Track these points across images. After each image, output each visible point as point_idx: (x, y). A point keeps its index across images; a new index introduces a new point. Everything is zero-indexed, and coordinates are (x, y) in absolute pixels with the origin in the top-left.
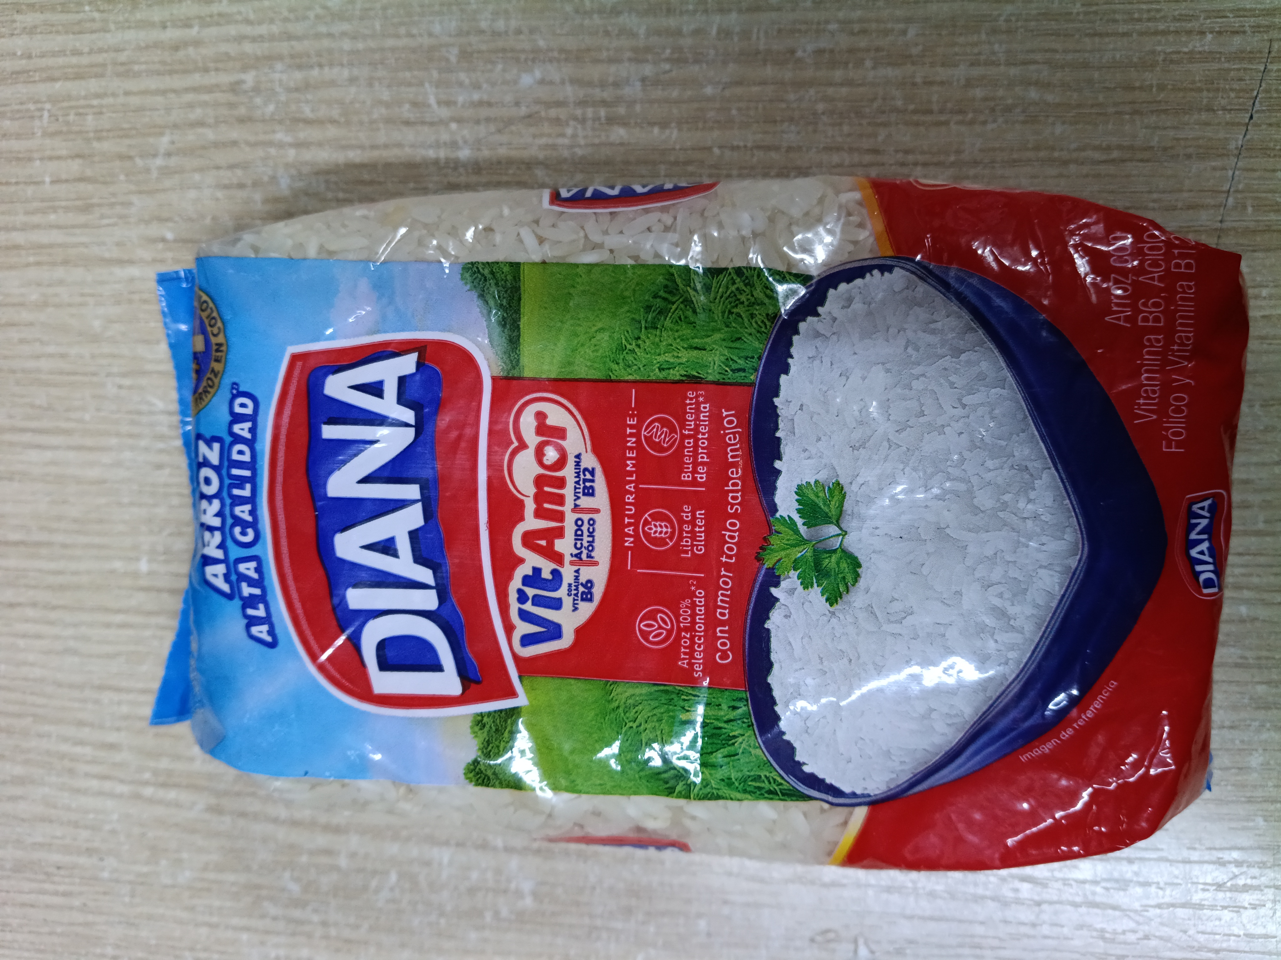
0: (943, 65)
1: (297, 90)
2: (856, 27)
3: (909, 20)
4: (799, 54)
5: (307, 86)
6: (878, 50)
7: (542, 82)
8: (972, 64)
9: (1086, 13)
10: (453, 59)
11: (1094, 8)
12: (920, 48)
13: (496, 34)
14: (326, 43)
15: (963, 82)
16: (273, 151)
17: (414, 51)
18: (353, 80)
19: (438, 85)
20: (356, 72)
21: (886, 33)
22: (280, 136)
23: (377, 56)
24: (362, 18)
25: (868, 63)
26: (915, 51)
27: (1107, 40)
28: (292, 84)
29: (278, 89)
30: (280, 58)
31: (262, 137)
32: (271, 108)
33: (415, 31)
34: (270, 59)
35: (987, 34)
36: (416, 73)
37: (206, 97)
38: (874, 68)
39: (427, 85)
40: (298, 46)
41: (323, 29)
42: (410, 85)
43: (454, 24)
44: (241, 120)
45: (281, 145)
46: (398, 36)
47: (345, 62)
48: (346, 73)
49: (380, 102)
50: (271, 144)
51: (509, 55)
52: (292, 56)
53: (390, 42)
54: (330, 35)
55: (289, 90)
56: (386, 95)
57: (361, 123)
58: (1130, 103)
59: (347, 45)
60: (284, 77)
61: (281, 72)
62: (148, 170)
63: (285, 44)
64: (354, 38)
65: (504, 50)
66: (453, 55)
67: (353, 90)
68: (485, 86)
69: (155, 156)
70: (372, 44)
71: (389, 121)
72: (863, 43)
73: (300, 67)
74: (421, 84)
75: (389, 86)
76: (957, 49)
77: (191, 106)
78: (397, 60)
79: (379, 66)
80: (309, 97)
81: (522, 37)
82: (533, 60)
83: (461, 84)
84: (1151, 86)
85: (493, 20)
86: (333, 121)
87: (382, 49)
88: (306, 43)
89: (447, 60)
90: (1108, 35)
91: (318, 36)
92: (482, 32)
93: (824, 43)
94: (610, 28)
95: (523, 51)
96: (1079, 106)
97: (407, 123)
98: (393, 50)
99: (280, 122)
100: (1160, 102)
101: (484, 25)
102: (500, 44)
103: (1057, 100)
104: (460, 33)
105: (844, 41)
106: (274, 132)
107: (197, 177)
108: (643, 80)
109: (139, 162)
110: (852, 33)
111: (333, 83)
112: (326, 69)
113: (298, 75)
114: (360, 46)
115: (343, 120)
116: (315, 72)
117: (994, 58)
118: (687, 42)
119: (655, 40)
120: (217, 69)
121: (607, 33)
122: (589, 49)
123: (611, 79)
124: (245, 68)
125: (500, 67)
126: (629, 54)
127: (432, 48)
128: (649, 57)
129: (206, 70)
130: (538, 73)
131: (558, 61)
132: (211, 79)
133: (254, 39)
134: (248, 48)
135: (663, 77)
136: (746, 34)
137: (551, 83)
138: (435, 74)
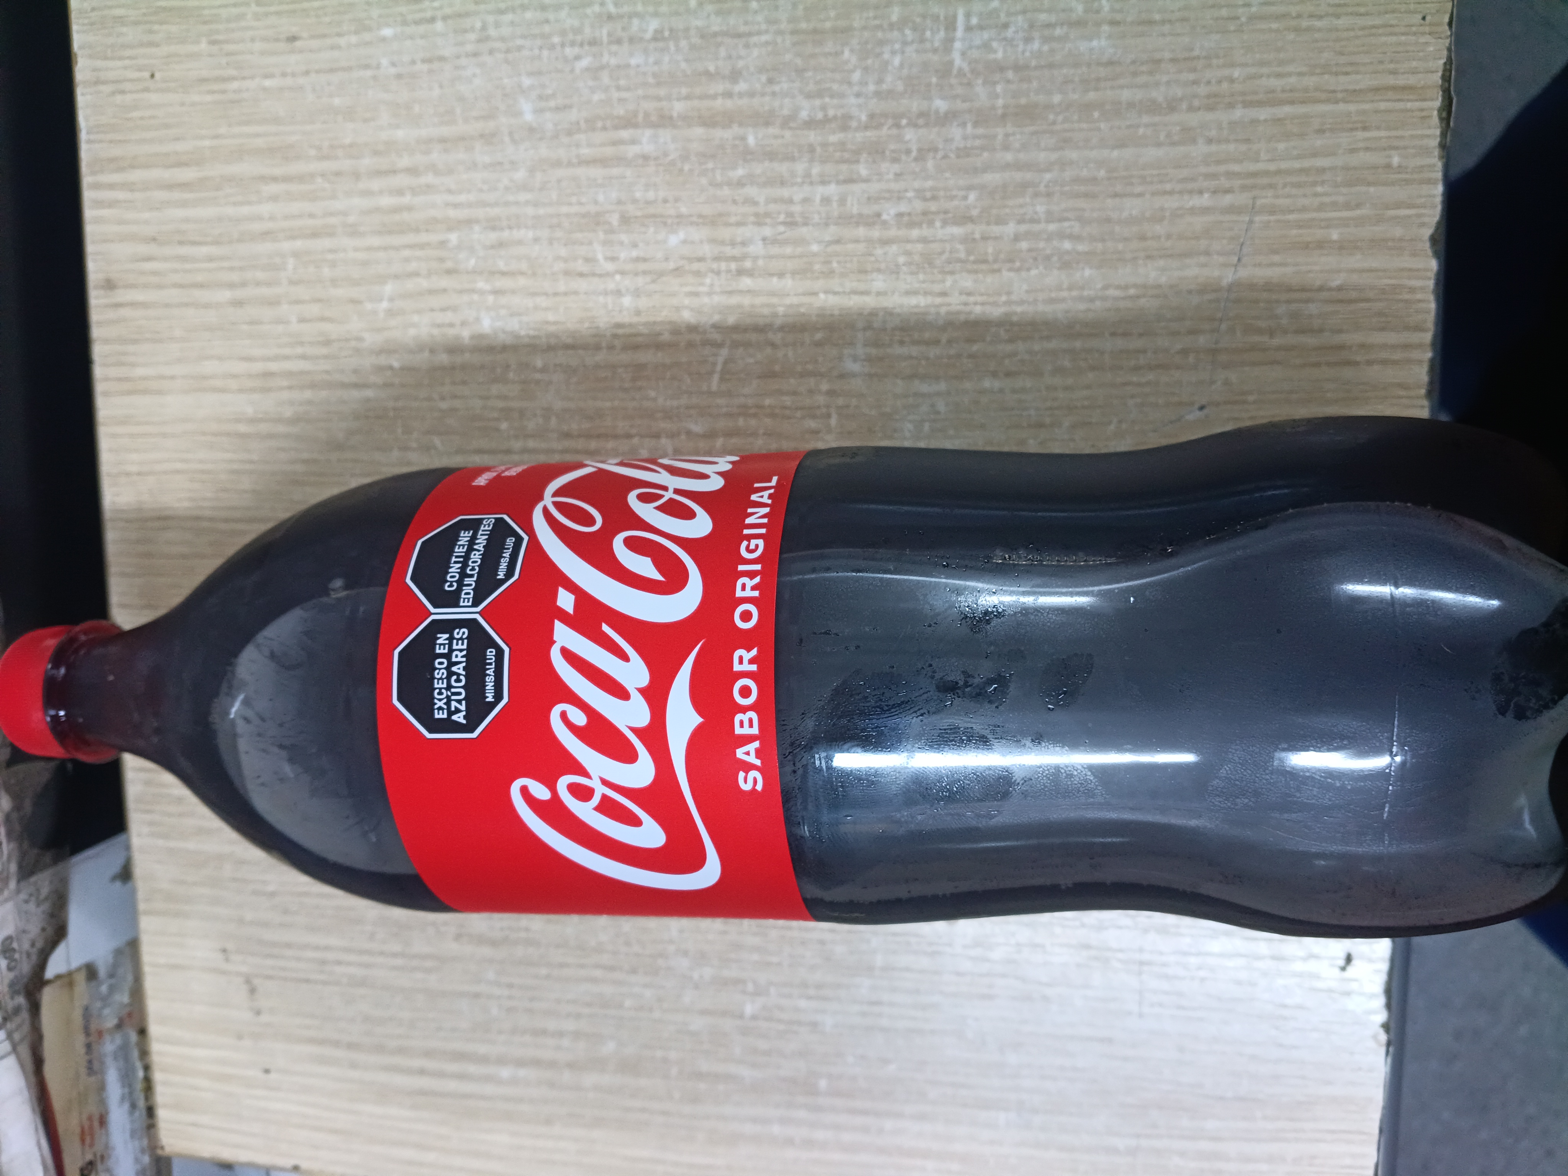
0: (996, 223)
1: (492, 247)
2: (928, 195)
3: (970, 188)
4: (885, 217)
5: (501, 245)
6: (946, 212)
7: (686, 242)
8: (1019, 222)
9: (1110, 178)
10: (615, 223)
11: (1116, 174)
12: (979, 210)
13: (648, 203)
14: (513, 209)
15: (1011, 237)
17: (584, 216)
18: (536, 240)
19: (605, 243)
20: (539, 233)
21: (952, 198)
22: (481, 285)
23: (555, 220)
24: (541, 189)
25: (938, 224)
26: (975, 213)
28: (488, 243)
29: (477, 247)
30: (477, 221)
31: (466, 286)
32: (473, 261)
33: (584, 200)
34: (469, 222)
35: (1031, 197)
36: (586, 234)
37: (419, 253)
38: (942, 227)
39: (595, 244)
40: (492, 212)
41: (511, 198)
42: (582, 244)
43: (614, 194)
44: (449, 272)
45: (482, 292)
46: (570, 204)
47: (530, 225)
48: (530, 234)
49: (558, 258)
50: (474, 291)
51: (659, 219)
52: (487, 220)
53: (565, 209)
54: (517, 203)
55: (486, 247)
56: (563, 252)
59: (530, 211)
60: (482, 237)
61: (479, 233)
62: (375, 313)
63: (481, 210)
64: (536, 205)
65: (654, 216)
66: (615, 219)
67: (537, 248)
68: (641, 245)
69: (381, 300)
70: (551, 211)
71: (567, 273)
72: (933, 207)
73: (494, 229)
74: (590, 243)
75: (566, 245)
76: (1007, 211)
77: (407, 260)
78: (571, 223)
79: (557, 229)
80: (503, 253)
81: (668, 205)
82: (678, 224)
83: (621, 243)
85: (645, 191)
86: (522, 273)
87: (559, 215)
88: (498, 209)
89: (611, 224)
90: (1126, 195)
91: (507, 204)
92: (637, 201)
93: (903, 208)
94: (737, 198)
95: (670, 216)
97: (581, 275)
98: (568, 215)
99: (481, 273)
101: (638, 195)
102: (651, 210)
103: (1086, 249)
104: (619, 202)
105: (919, 206)
106: (476, 281)
108: (764, 239)
110: (925, 200)
111: (520, 242)
112: (515, 231)
113: (493, 236)
114: (541, 211)
116: (506, 234)
117: (1036, 217)
118: (797, 209)
119: (772, 207)
120: (427, 231)
121: (734, 202)
122: (721, 215)
123: (739, 239)
124: (450, 229)
125: (652, 229)
126: (752, 219)
127: (598, 214)
128: (768, 220)
129: (417, 230)
130: (682, 235)
131: (697, 224)
132: (424, 238)
133: (456, 206)
134: (452, 213)
135: (779, 237)
136: (842, 201)
137: (693, 242)
138: (601, 235)
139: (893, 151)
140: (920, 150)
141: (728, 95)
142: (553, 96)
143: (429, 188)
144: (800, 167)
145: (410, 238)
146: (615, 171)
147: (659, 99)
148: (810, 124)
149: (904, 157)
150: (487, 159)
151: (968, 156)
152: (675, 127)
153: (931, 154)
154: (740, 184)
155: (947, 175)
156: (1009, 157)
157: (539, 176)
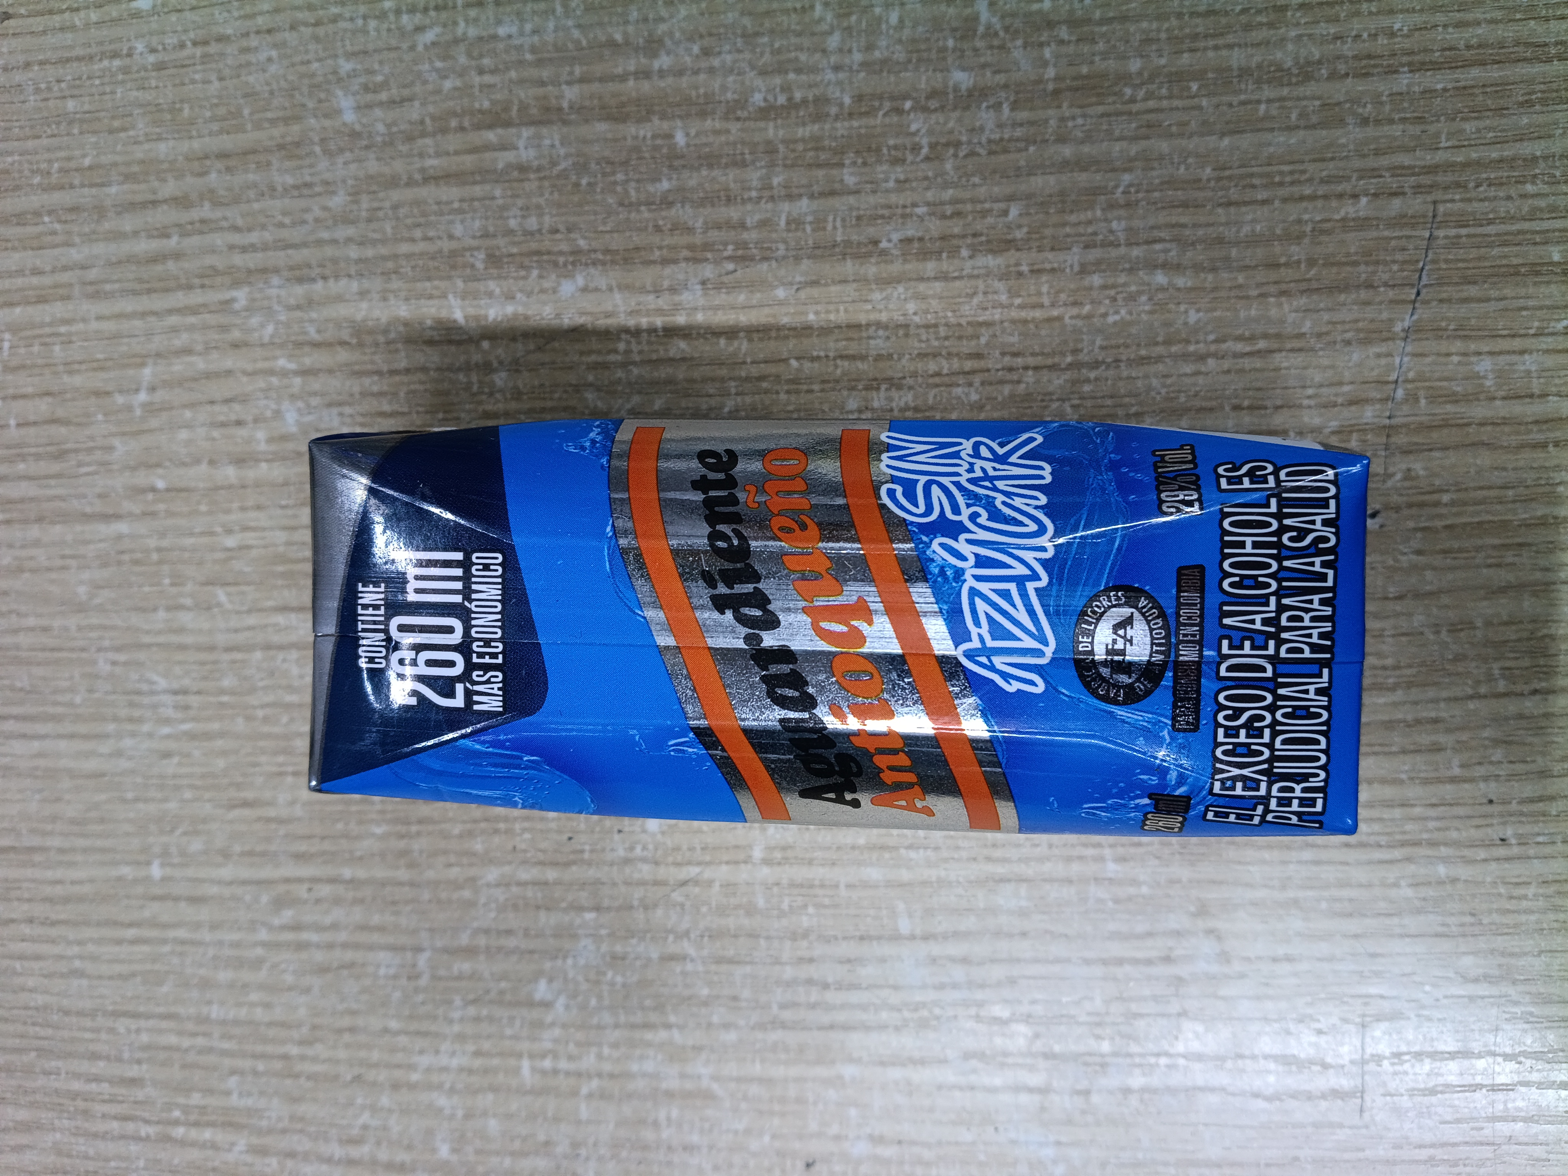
0: (1053, 249)
1: (298, 307)
2: (949, 209)
3: (1011, 198)
4: (884, 244)
5: (310, 303)
6: (975, 235)
7: (585, 290)
8: (1086, 247)
9: (1219, 179)
10: (480, 265)
11: (1227, 173)
12: (1025, 230)
13: (527, 234)
14: (329, 251)
15: (1076, 268)
16: (275, 380)
17: (433, 257)
18: (363, 294)
19: (463, 296)
20: (366, 284)
21: (984, 214)
22: (282, 363)
23: (390, 265)
24: (369, 220)
25: (965, 252)
26: (1019, 234)
27: (1244, 209)
28: (292, 301)
29: (276, 307)
30: (276, 271)
31: (260, 365)
32: (270, 329)
33: (432, 233)
34: (265, 271)
35: (1103, 210)
36: (436, 283)
37: (192, 320)
38: (971, 257)
39: (451, 297)
40: (298, 256)
41: (325, 235)
42: (431, 297)
43: (477, 224)
44: (236, 346)
45: (284, 374)
46: (413, 240)
47: (353, 273)
48: (355, 286)
49: (397, 320)
50: (271, 372)
51: (545, 257)
52: (291, 268)
53: (404, 248)
54: (334, 242)
55: (290, 308)
56: (403, 311)
57: (377, 345)
58: (1275, 283)
59: (353, 252)
60: (283, 293)
61: (279, 287)
62: (129, 408)
63: (282, 254)
64: (362, 243)
65: (538, 253)
66: (479, 260)
67: (364, 305)
68: (519, 295)
69: (137, 390)
70: (383, 251)
71: (408, 341)
72: (957, 228)
73: (300, 280)
74: (444, 296)
75: (407, 299)
76: (1068, 230)
77: (175, 330)
78: (413, 267)
79: (393, 276)
80: (314, 315)
81: (558, 236)
82: (573, 263)
83: (490, 295)
84: (1299, 262)
85: (524, 217)
86: (343, 343)
87: (396, 257)
88: (305, 252)
89: (473, 266)
90: (1246, 203)
92: (511, 232)
93: (912, 230)
94: (661, 223)
95: (561, 253)
96: (1215, 289)
97: (429, 343)
98: (409, 256)
99: (282, 346)
100: (1310, 280)
101: (513, 223)
102: (534, 246)
103: (1189, 284)
104: (486, 235)
105: (935, 227)
106: (275, 358)
107: (188, 414)
108: (703, 283)
109: (120, 399)
110: (944, 217)
111: (339, 298)
112: (331, 281)
113: (299, 290)
114: (370, 252)
115: (354, 341)
116: (319, 286)
117: (1112, 238)
118: (752, 236)
119: (714, 235)
120: (203, 286)
121: (658, 229)
122: (637, 249)
123: (666, 284)
124: (236, 284)
125: (535, 273)
126: (685, 253)
127: (453, 253)
128: (709, 255)
129: (190, 287)
130: (580, 281)
131: (604, 263)
132: (196, 298)
133: (244, 249)
134: (238, 259)
135: (725, 279)
136: (819, 224)
137: (597, 290)
138: (460, 284)
139: (896, 147)
140: (933, 146)
141: (644, 74)
142: (385, 85)
143: (205, 226)
144: (754, 176)
145: (180, 299)
146: (478, 191)
147: (542, 84)
148: (766, 112)
149: (910, 158)
150: (290, 180)
151: (1006, 151)
152: (565, 123)
153: (951, 151)
154: (666, 202)
155: (976, 180)
156: (1067, 151)
157: (365, 203)
